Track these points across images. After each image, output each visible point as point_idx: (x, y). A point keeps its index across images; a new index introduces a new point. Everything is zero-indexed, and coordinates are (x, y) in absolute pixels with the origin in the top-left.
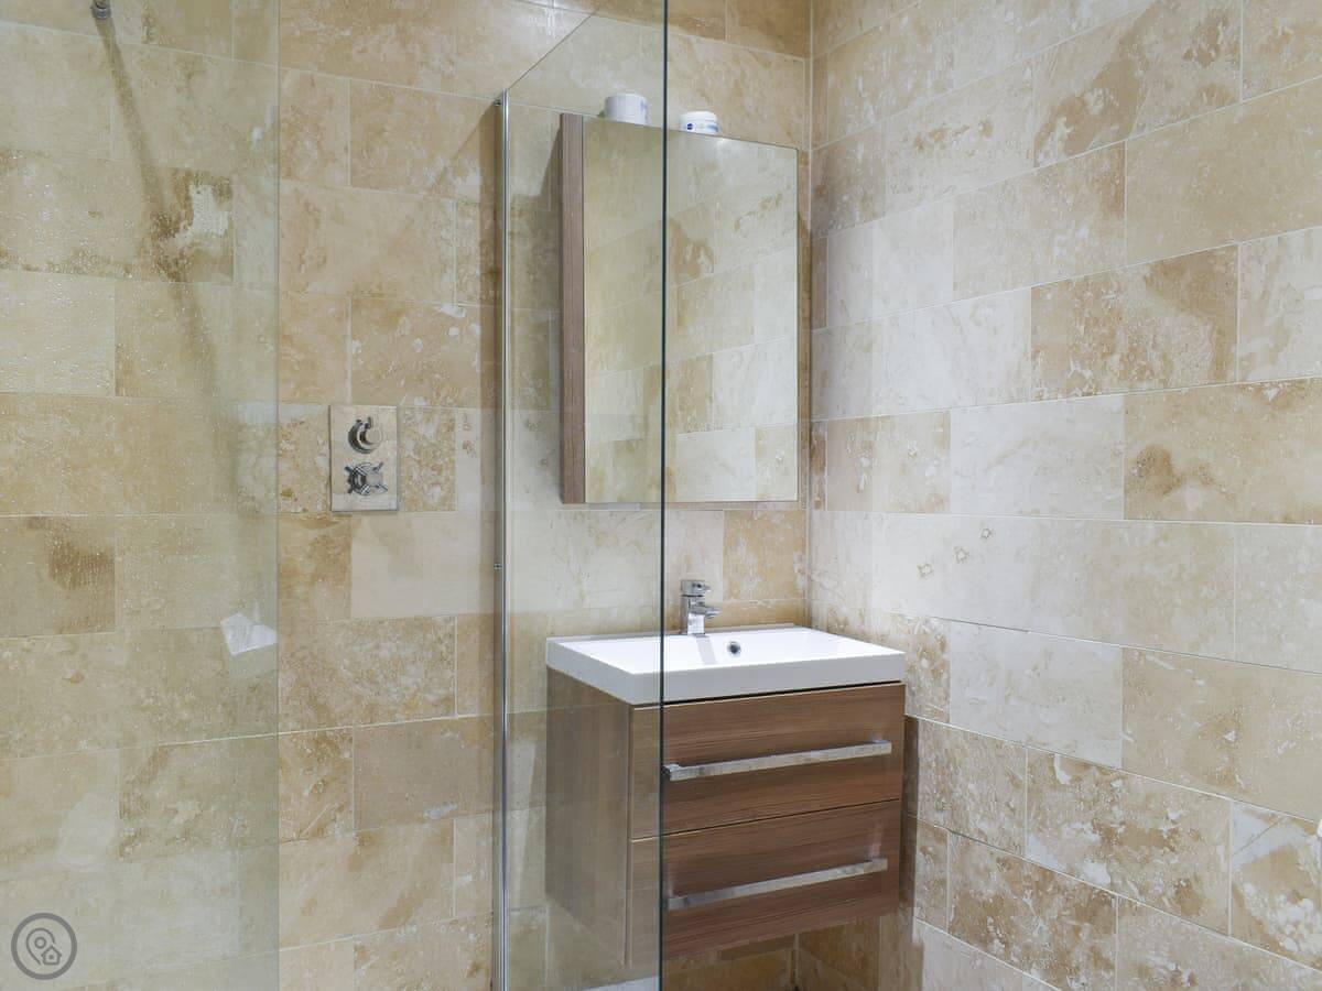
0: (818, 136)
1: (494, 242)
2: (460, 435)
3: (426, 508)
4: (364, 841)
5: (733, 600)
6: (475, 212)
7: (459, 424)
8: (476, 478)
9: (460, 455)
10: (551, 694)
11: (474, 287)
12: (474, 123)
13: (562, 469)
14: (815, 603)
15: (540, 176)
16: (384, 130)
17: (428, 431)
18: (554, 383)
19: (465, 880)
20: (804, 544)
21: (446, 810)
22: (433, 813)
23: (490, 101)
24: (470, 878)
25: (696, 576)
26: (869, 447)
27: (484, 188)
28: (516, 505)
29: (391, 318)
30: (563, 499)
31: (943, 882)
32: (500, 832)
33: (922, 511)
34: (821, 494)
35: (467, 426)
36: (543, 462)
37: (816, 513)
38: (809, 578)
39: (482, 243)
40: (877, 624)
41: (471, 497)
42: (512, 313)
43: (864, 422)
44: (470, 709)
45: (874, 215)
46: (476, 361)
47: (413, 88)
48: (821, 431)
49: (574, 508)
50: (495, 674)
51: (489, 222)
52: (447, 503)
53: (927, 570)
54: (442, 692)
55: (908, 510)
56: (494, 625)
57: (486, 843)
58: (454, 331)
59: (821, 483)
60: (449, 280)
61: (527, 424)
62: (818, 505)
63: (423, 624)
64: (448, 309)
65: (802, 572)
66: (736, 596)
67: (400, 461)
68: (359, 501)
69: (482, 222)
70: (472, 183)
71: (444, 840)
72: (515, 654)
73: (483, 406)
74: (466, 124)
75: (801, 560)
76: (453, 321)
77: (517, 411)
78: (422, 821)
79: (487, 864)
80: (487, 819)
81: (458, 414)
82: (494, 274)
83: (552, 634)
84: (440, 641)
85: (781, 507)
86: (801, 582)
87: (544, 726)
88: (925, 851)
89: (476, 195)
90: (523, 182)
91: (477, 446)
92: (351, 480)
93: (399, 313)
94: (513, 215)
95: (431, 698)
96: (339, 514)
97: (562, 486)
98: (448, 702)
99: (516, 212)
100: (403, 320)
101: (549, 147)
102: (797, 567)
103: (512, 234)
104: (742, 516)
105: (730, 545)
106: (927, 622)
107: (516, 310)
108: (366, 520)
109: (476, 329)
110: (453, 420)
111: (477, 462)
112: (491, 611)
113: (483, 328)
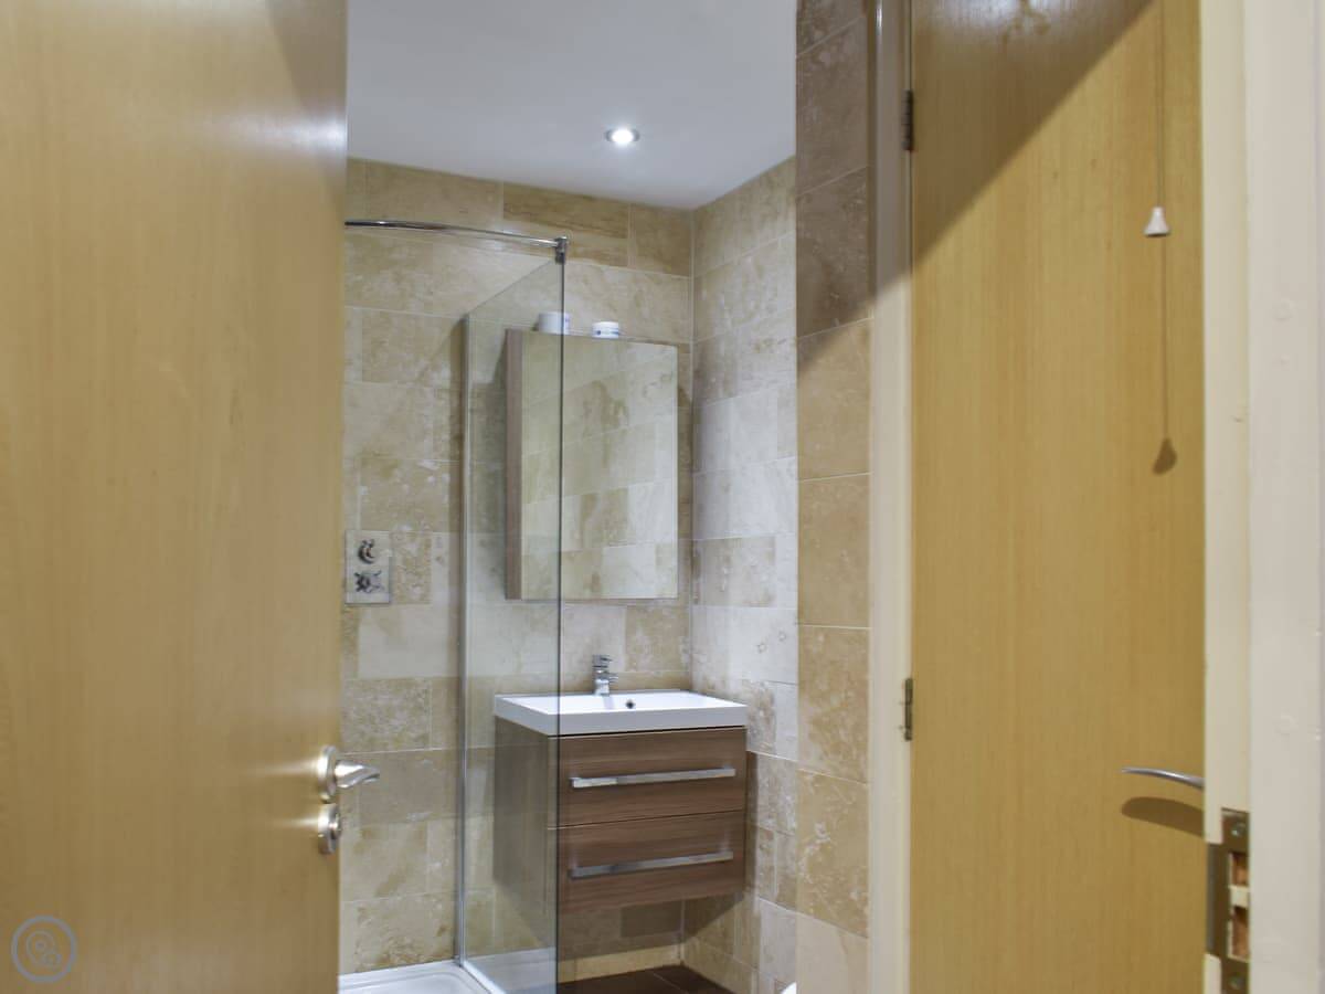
0: (696, 334)
1: (459, 417)
2: (434, 552)
3: (411, 602)
4: (366, 834)
5: (633, 671)
6: (446, 396)
7: (434, 542)
8: (446, 582)
9: (435, 565)
10: (498, 735)
11: (445, 448)
12: (446, 335)
13: (506, 575)
14: (694, 673)
15: (493, 368)
16: (383, 342)
17: (412, 549)
18: (501, 514)
19: (436, 866)
20: (686, 630)
21: (422, 815)
22: (414, 816)
23: (457, 318)
24: (438, 865)
25: (604, 652)
26: (728, 560)
27: (453, 380)
28: (473, 599)
29: (387, 471)
30: (507, 597)
31: (771, 869)
32: (460, 833)
33: (759, 605)
34: (698, 593)
35: (439, 545)
36: (493, 570)
37: (695, 607)
38: (691, 657)
39: (451, 417)
40: (733, 687)
41: (441, 594)
42: (472, 465)
43: (724, 542)
44: (440, 744)
45: (730, 395)
46: (446, 499)
47: (405, 312)
48: (699, 548)
49: (515, 603)
50: (457, 721)
51: (456, 403)
52: (424, 599)
53: (762, 647)
54: (421, 732)
55: (751, 605)
56: (457, 685)
57: (450, 840)
58: (431, 479)
59: (698, 585)
60: (428, 443)
61: (482, 544)
62: (696, 602)
63: (406, 683)
64: (427, 464)
65: (685, 651)
66: (635, 668)
67: (392, 569)
68: (363, 597)
69: (451, 403)
70: (444, 376)
71: (420, 836)
72: (472, 705)
73: (451, 531)
74: (440, 336)
75: (684, 642)
76: (431, 472)
77: (475, 535)
78: (406, 822)
79: (451, 854)
80: (451, 823)
81: (434, 536)
82: (459, 439)
83: (499, 693)
84: (419, 695)
85: (670, 603)
86: (684, 659)
87: (492, 758)
88: (761, 848)
89: (447, 384)
90: (480, 374)
91: (446, 559)
92: (359, 583)
93: (394, 466)
94: (472, 397)
95: (413, 735)
96: (350, 605)
97: (506, 587)
98: (424, 739)
99: (476, 395)
100: (396, 472)
101: (499, 349)
102: (681, 647)
103: (472, 411)
104: (639, 609)
105: (630, 630)
106: (762, 685)
107: (475, 463)
108: (369, 610)
109: (446, 477)
110: (429, 541)
111: (446, 570)
112: (454, 675)
113: (452, 477)
